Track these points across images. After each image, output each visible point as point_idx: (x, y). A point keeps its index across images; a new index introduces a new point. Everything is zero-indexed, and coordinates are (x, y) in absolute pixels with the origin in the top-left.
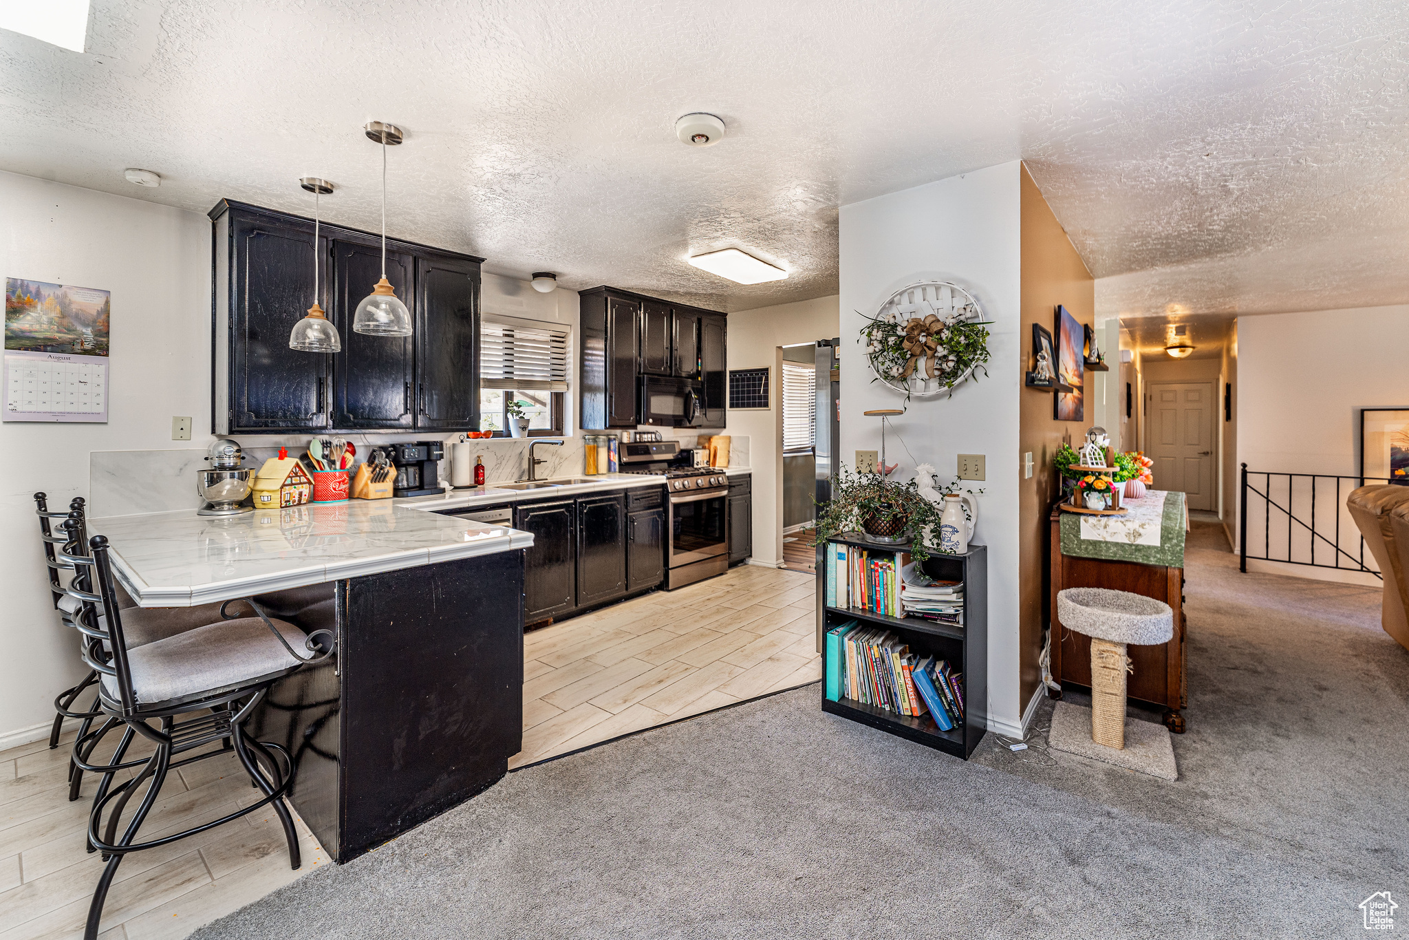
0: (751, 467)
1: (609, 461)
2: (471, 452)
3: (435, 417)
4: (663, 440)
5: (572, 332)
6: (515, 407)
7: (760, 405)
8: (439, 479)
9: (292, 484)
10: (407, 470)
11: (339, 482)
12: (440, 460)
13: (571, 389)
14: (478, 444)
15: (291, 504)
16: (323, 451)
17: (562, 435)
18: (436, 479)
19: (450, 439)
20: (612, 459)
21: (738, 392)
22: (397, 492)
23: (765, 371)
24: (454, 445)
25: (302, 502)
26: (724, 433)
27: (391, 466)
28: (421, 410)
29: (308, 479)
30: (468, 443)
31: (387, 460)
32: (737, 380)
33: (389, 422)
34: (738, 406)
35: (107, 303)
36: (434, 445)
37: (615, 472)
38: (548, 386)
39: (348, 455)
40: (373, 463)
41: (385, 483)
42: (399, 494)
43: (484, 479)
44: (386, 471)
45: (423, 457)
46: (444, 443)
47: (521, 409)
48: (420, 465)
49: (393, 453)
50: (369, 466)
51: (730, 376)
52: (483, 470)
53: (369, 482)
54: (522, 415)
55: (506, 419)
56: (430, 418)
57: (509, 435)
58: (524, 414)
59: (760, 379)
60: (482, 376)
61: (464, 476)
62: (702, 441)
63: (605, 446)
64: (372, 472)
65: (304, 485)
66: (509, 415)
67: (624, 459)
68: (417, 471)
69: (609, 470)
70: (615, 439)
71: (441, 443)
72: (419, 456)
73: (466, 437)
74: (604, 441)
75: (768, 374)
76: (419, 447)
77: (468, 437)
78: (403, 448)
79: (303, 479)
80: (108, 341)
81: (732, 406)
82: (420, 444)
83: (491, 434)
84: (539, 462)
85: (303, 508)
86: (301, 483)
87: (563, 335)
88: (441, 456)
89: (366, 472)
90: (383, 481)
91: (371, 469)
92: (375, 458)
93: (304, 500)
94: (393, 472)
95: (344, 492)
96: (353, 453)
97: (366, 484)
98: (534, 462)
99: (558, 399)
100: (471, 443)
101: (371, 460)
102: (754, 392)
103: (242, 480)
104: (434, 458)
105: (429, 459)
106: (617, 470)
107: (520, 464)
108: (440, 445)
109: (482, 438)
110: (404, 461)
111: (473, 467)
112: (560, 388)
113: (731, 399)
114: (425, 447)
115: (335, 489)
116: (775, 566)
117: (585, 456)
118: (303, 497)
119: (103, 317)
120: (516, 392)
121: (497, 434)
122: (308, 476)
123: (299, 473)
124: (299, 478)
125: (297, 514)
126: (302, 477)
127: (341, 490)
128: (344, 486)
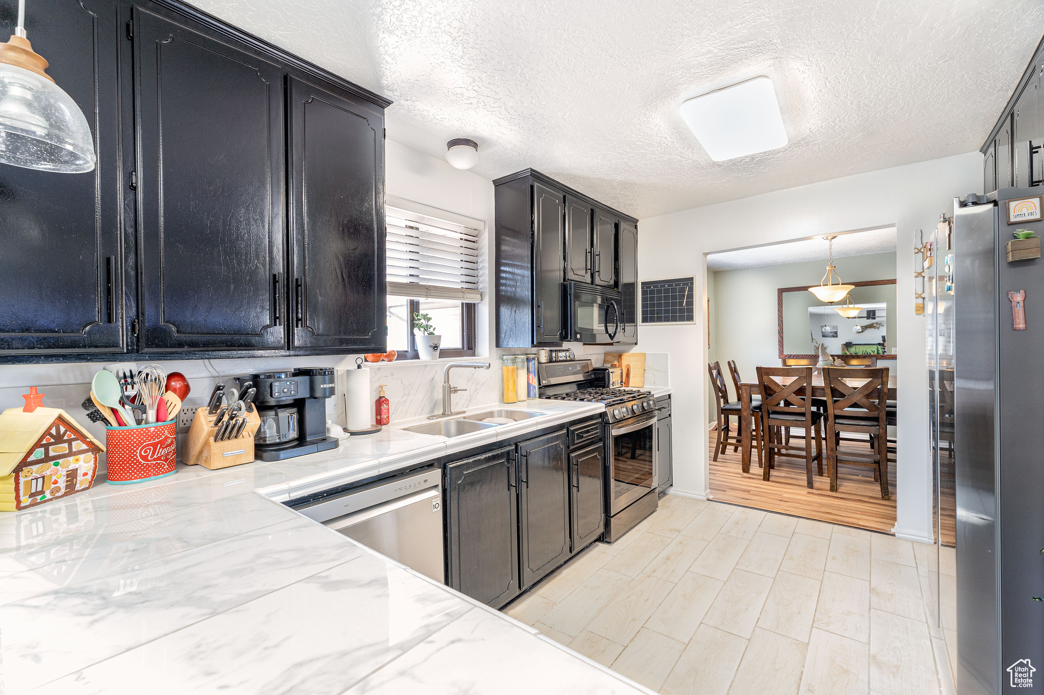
0: (670, 387)
1: (529, 385)
2: (371, 381)
3: (321, 331)
4: (576, 358)
5: (487, 230)
6: (423, 321)
7: (682, 319)
8: (329, 423)
10: (277, 415)
12: (329, 397)
13: (486, 299)
14: (379, 369)
15: (48, 496)
16: (122, 392)
17: (474, 355)
18: (324, 422)
19: (344, 364)
20: (531, 382)
21: (653, 305)
22: (262, 449)
23: (690, 281)
24: (348, 372)
25: (78, 487)
26: (635, 350)
27: (249, 409)
28: (298, 320)
29: (91, 444)
30: (368, 369)
31: (241, 402)
32: (652, 292)
33: (243, 337)
34: (652, 320)
36: (320, 374)
37: (535, 397)
38: (461, 295)
39: (172, 398)
40: (217, 407)
41: (240, 439)
42: (265, 455)
43: (388, 417)
44: (241, 421)
45: (303, 393)
46: (336, 369)
47: (430, 323)
48: (299, 405)
49: (252, 391)
50: (210, 413)
51: (642, 288)
52: (388, 404)
53: (212, 439)
54: (431, 330)
55: (413, 335)
56: (313, 333)
57: (416, 356)
58: (434, 329)
59: (683, 290)
60: (389, 279)
61: (364, 417)
62: (609, 358)
63: (523, 367)
64: (216, 424)
65: (82, 457)
66: (416, 331)
67: (544, 382)
68: (295, 416)
69: (529, 395)
70: (534, 359)
71: (331, 372)
72: (297, 392)
73: (364, 361)
74: (523, 361)
75: (692, 284)
76: (297, 379)
77: (366, 360)
78: (271, 380)
79: (78, 445)
81: (645, 320)
82: (299, 373)
83: (394, 355)
84: (456, 391)
85: (79, 500)
86: (71, 454)
87: (475, 233)
88: (332, 392)
89: (205, 423)
90: (236, 437)
91: (214, 418)
92: (219, 400)
93: (81, 481)
94: (253, 420)
95: (166, 460)
96: (184, 392)
97: (206, 444)
98: (450, 391)
99: (469, 312)
100: (371, 368)
101: (215, 404)
102: (674, 304)
104: (318, 394)
105: (312, 396)
106: (537, 396)
107: (432, 392)
108: (328, 374)
109: (383, 360)
110: (272, 402)
111: (374, 401)
112: (471, 299)
113: (644, 313)
114: (307, 378)
116: (705, 498)
117: (503, 380)
118: (80, 478)
120: (422, 300)
121: (402, 355)
122: (91, 437)
123: (70, 435)
124: (66, 445)
125: (63, 512)
126: (74, 443)
127: (159, 458)
128: (165, 451)
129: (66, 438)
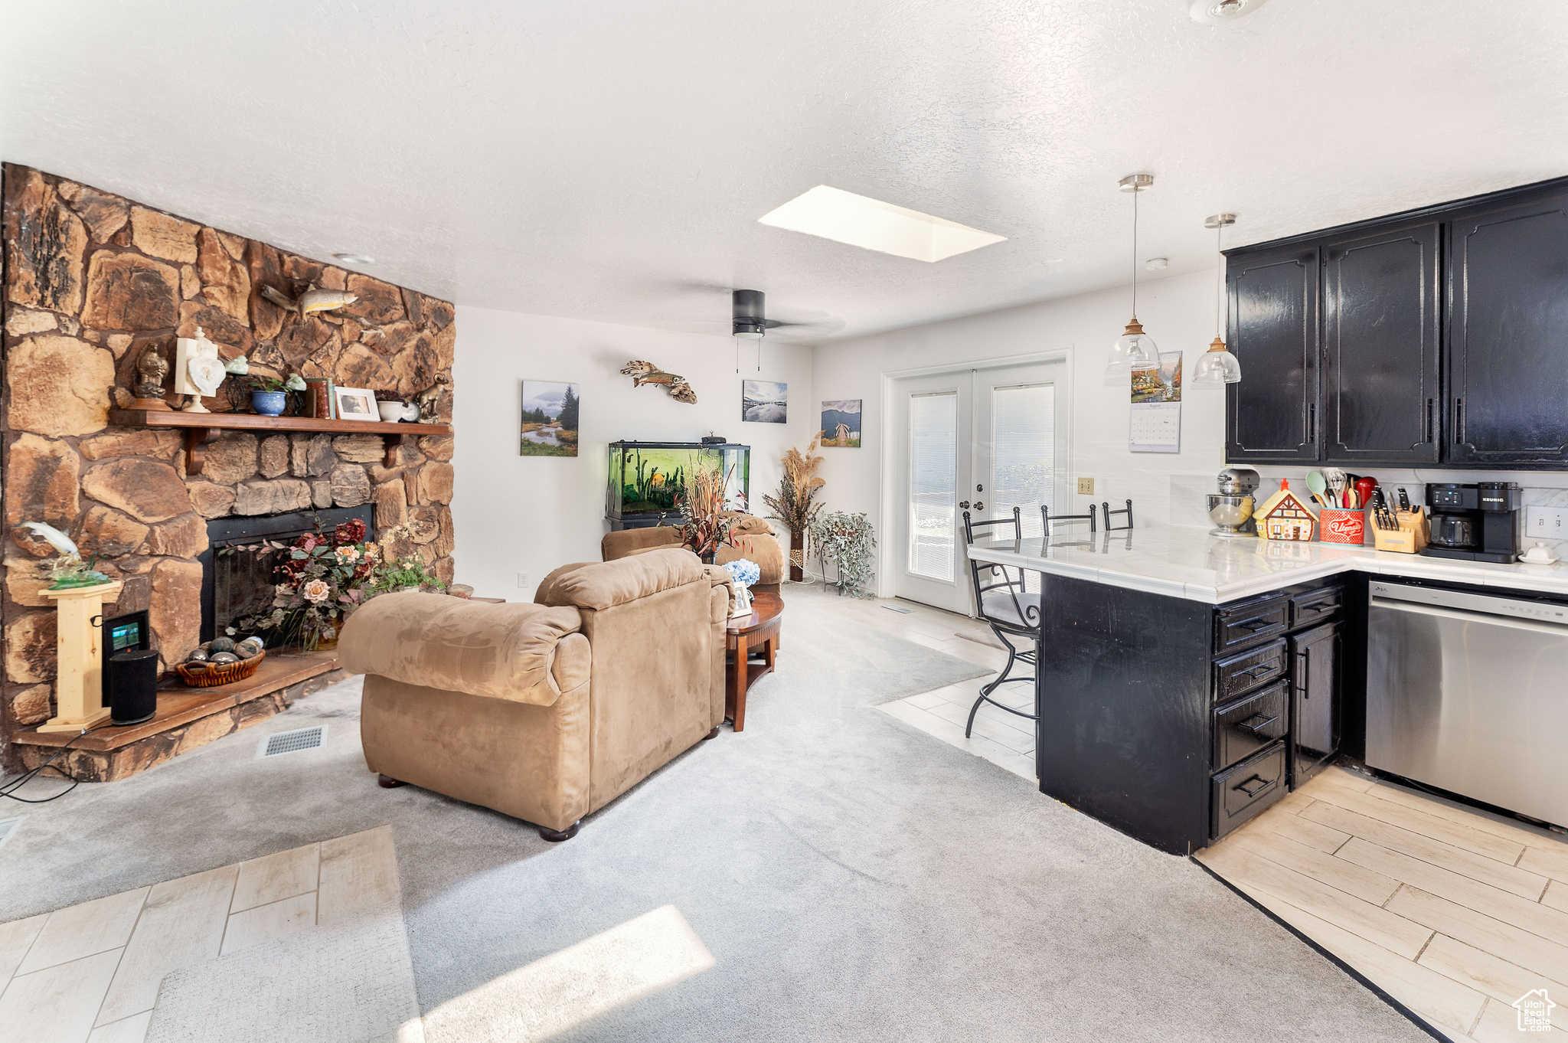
9: (1282, 517)
11: (1340, 523)
15: (1284, 538)
25: (1301, 538)
29: (1308, 514)
35: (1180, 360)
39: (1353, 493)
48: (1473, 515)
65: (1303, 521)
79: (1300, 514)
80: (1180, 390)
85: (1302, 545)
86: (1296, 517)
90: (1395, 530)
93: (1303, 536)
95: (1349, 535)
103: (1235, 505)
114: (1474, 491)
115: (1333, 530)
118: (1302, 533)
119: (1178, 372)
122: (1308, 511)
123: (1295, 507)
124: (1294, 512)
125: (1291, 548)
126: (1298, 512)
127: (1342, 532)
128: (1348, 529)
129: (1293, 508)
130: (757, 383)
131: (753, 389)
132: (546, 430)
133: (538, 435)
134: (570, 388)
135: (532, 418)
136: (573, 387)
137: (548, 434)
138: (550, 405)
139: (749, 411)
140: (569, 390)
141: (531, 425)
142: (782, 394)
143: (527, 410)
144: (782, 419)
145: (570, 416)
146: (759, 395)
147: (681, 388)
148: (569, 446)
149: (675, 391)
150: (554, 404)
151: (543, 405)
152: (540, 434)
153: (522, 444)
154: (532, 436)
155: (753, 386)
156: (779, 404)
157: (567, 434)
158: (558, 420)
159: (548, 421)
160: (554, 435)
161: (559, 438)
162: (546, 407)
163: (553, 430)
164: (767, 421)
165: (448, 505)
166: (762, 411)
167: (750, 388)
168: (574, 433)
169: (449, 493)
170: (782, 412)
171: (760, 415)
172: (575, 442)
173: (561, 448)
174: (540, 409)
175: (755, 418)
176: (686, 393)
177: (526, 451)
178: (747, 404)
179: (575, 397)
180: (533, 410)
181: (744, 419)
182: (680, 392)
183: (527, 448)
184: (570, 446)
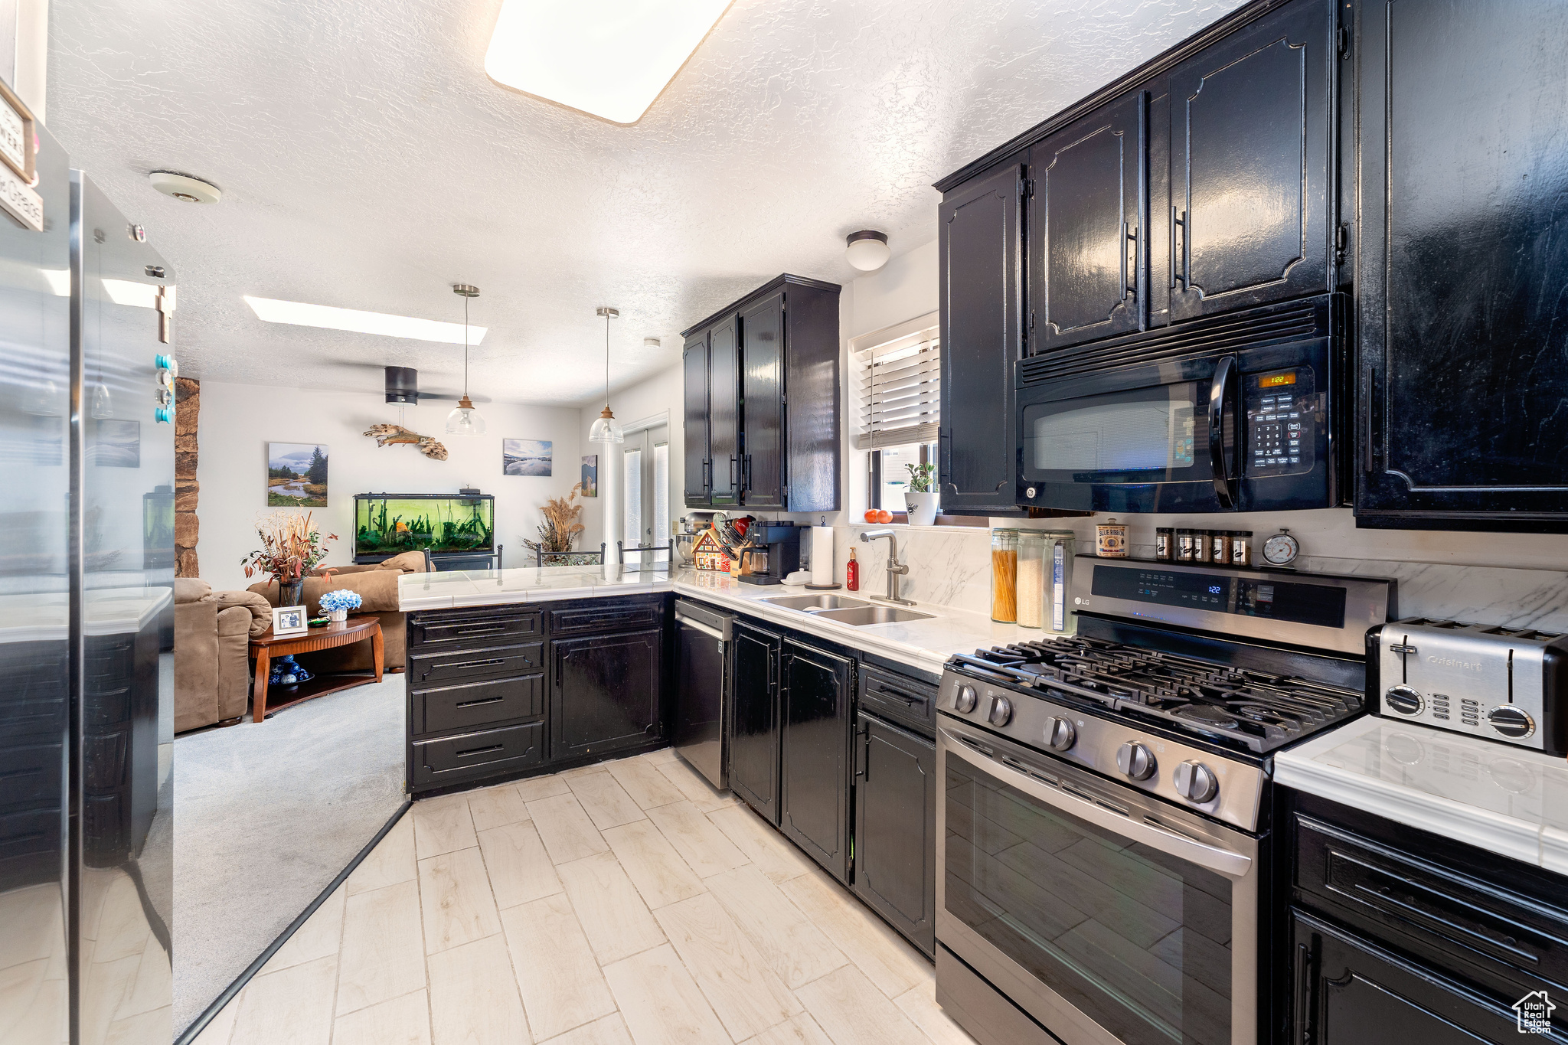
9: (704, 551)
67: (1079, 601)
130: (518, 441)
131: (514, 447)
132: (293, 484)
133: (285, 488)
134: (318, 449)
135: (279, 475)
136: (321, 448)
137: (295, 487)
138: (297, 463)
139: (511, 466)
140: (317, 450)
141: (278, 480)
142: (546, 451)
143: (273, 468)
144: (547, 473)
145: (319, 472)
146: (521, 452)
147: (431, 447)
148: (317, 497)
149: (427, 450)
150: (301, 463)
151: (291, 463)
152: (288, 488)
153: (269, 496)
154: (280, 490)
155: (513, 444)
156: (544, 459)
157: (316, 488)
158: (306, 475)
159: (295, 477)
160: (302, 488)
161: (307, 490)
162: (293, 465)
163: (302, 484)
164: (529, 474)
165: (193, 548)
166: (524, 466)
167: (510, 446)
168: (323, 487)
169: (193, 538)
170: (547, 466)
171: (522, 469)
172: (325, 494)
173: (309, 499)
174: (287, 467)
175: (517, 472)
176: (436, 451)
177: (274, 502)
178: (508, 460)
179: (324, 456)
180: (280, 468)
181: (505, 473)
182: (432, 451)
183: (274, 500)
184: (319, 498)
